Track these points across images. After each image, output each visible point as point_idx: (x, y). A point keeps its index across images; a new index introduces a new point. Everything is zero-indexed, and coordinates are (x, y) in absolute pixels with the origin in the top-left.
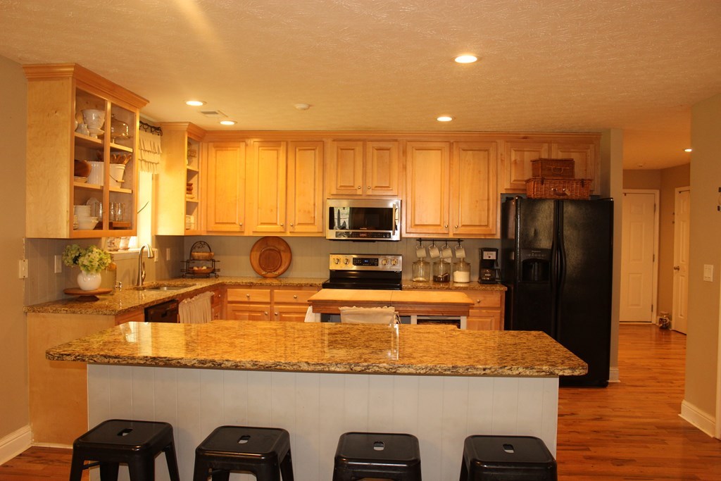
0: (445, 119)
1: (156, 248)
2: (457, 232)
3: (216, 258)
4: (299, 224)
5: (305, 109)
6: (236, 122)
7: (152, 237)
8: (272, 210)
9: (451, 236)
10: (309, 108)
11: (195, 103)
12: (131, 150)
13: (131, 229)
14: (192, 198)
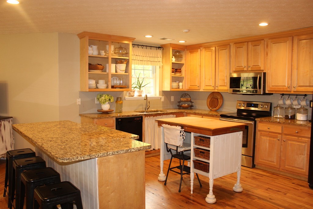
0: (264, 24)
1: (163, 96)
2: (295, 90)
3: (192, 101)
4: (220, 86)
5: (187, 32)
6: (186, 41)
7: (160, 92)
8: (209, 80)
9: (292, 93)
10: (189, 31)
11: (148, 36)
12: (128, 58)
13: (129, 88)
14: (181, 75)
